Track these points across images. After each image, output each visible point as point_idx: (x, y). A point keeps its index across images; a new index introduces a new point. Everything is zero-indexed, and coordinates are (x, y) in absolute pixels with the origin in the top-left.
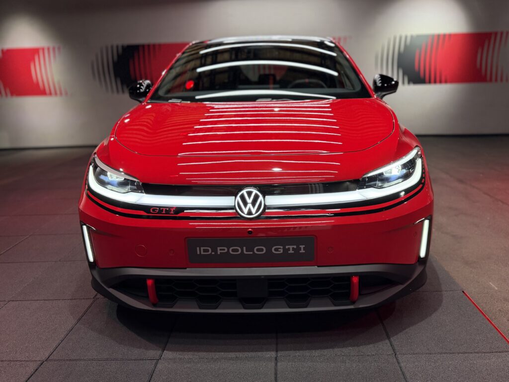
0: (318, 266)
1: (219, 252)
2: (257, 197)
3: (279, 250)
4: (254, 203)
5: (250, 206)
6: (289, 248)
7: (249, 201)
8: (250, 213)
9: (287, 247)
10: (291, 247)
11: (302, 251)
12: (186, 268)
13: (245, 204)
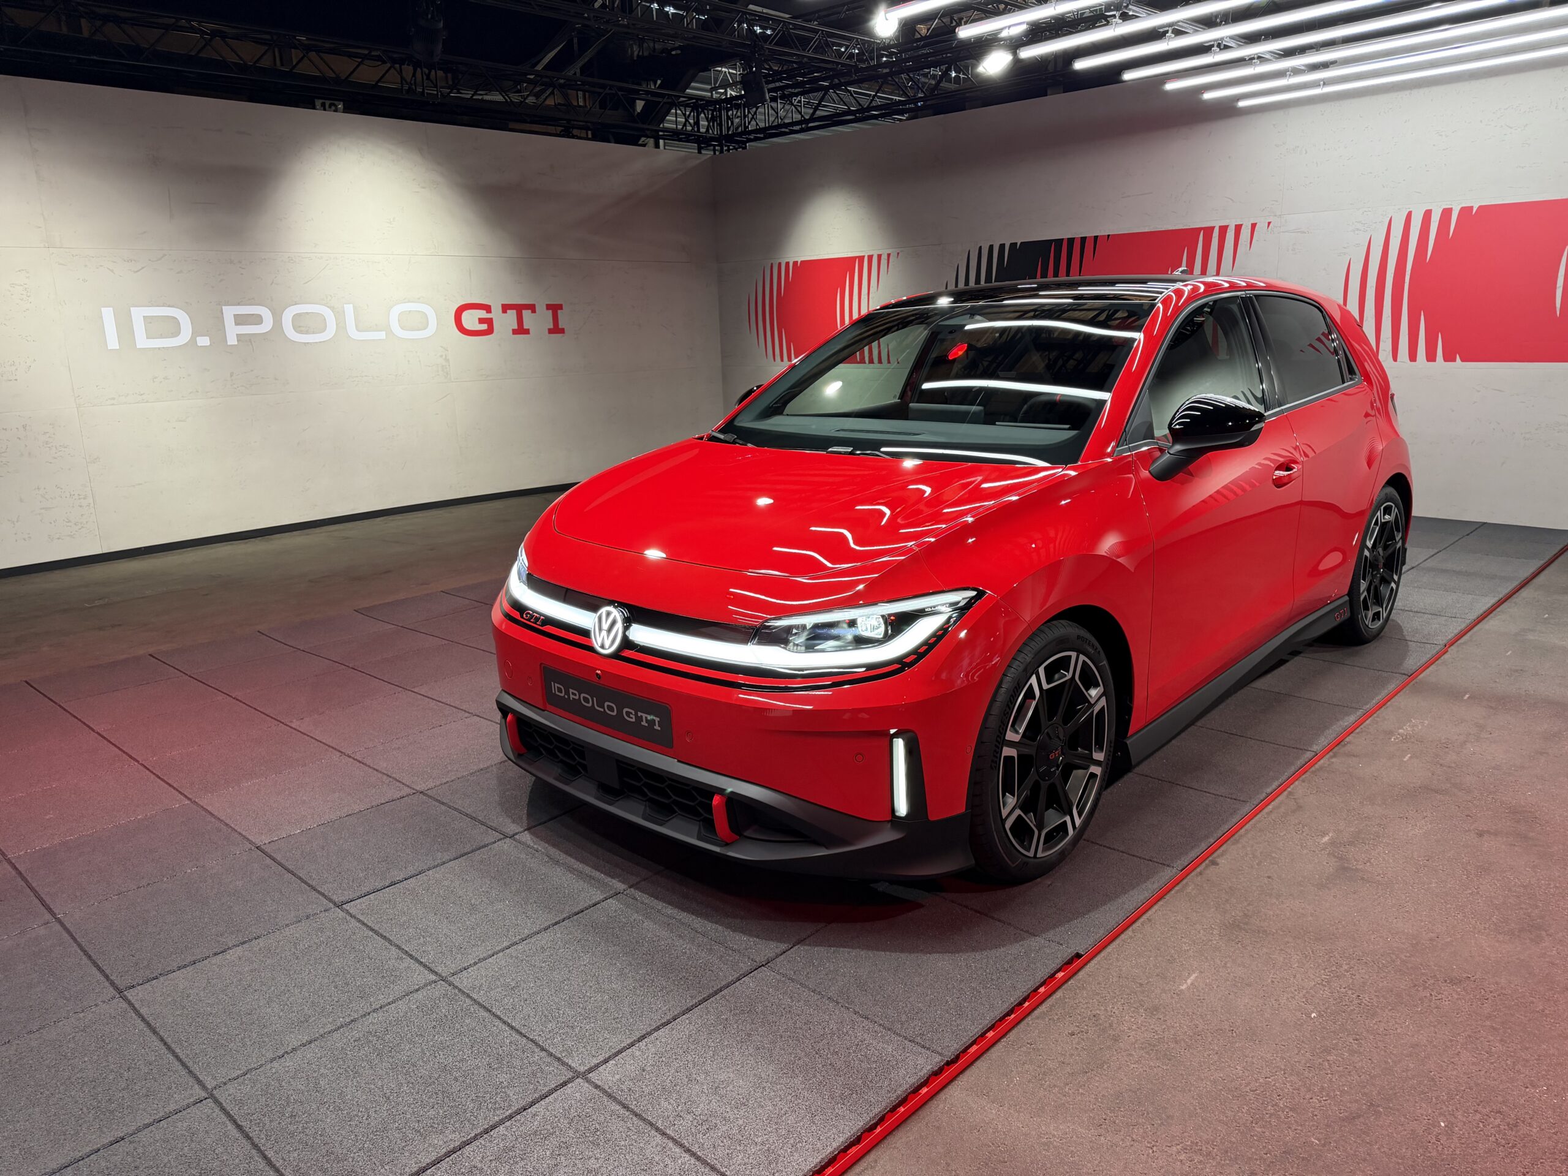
0: (679, 761)
1: (572, 696)
2: (614, 623)
3: (631, 716)
4: (609, 630)
5: (604, 633)
6: (642, 716)
7: (605, 626)
8: (602, 647)
9: (640, 714)
10: (644, 715)
11: (657, 727)
12: (544, 710)
13: (600, 629)
